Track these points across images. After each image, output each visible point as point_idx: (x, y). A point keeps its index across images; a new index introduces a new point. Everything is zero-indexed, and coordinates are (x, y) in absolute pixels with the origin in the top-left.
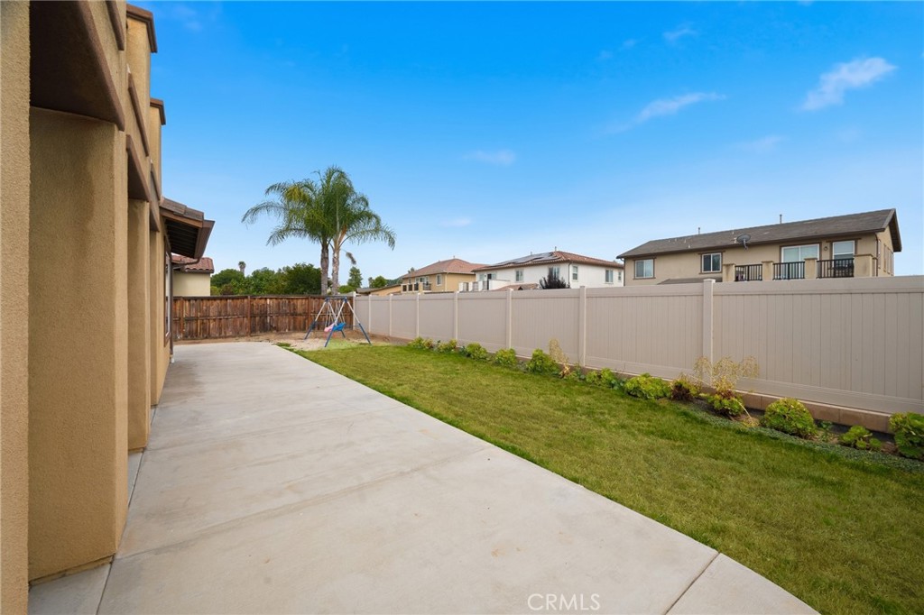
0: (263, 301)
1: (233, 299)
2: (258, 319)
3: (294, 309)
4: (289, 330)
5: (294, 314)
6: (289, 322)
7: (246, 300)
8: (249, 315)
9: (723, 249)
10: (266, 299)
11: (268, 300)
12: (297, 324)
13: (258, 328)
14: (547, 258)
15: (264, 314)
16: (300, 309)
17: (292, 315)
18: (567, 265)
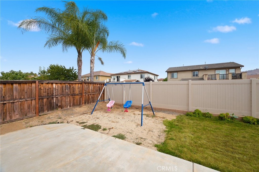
0: (50, 85)
1: (20, 83)
2: (45, 100)
3: (74, 91)
4: (70, 106)
5: (73, 95)
6: (70, 101)
7: (34, 85)
8: (37, 97)
9: (198, 70)
10: (52, 83)
11: (54, 85)
12: (75, 101)
13: (45, 108)
14: (138, 71)
15: (50, 96)
16: (77, 92)
17: (72, 95)
18: (147, 74)
